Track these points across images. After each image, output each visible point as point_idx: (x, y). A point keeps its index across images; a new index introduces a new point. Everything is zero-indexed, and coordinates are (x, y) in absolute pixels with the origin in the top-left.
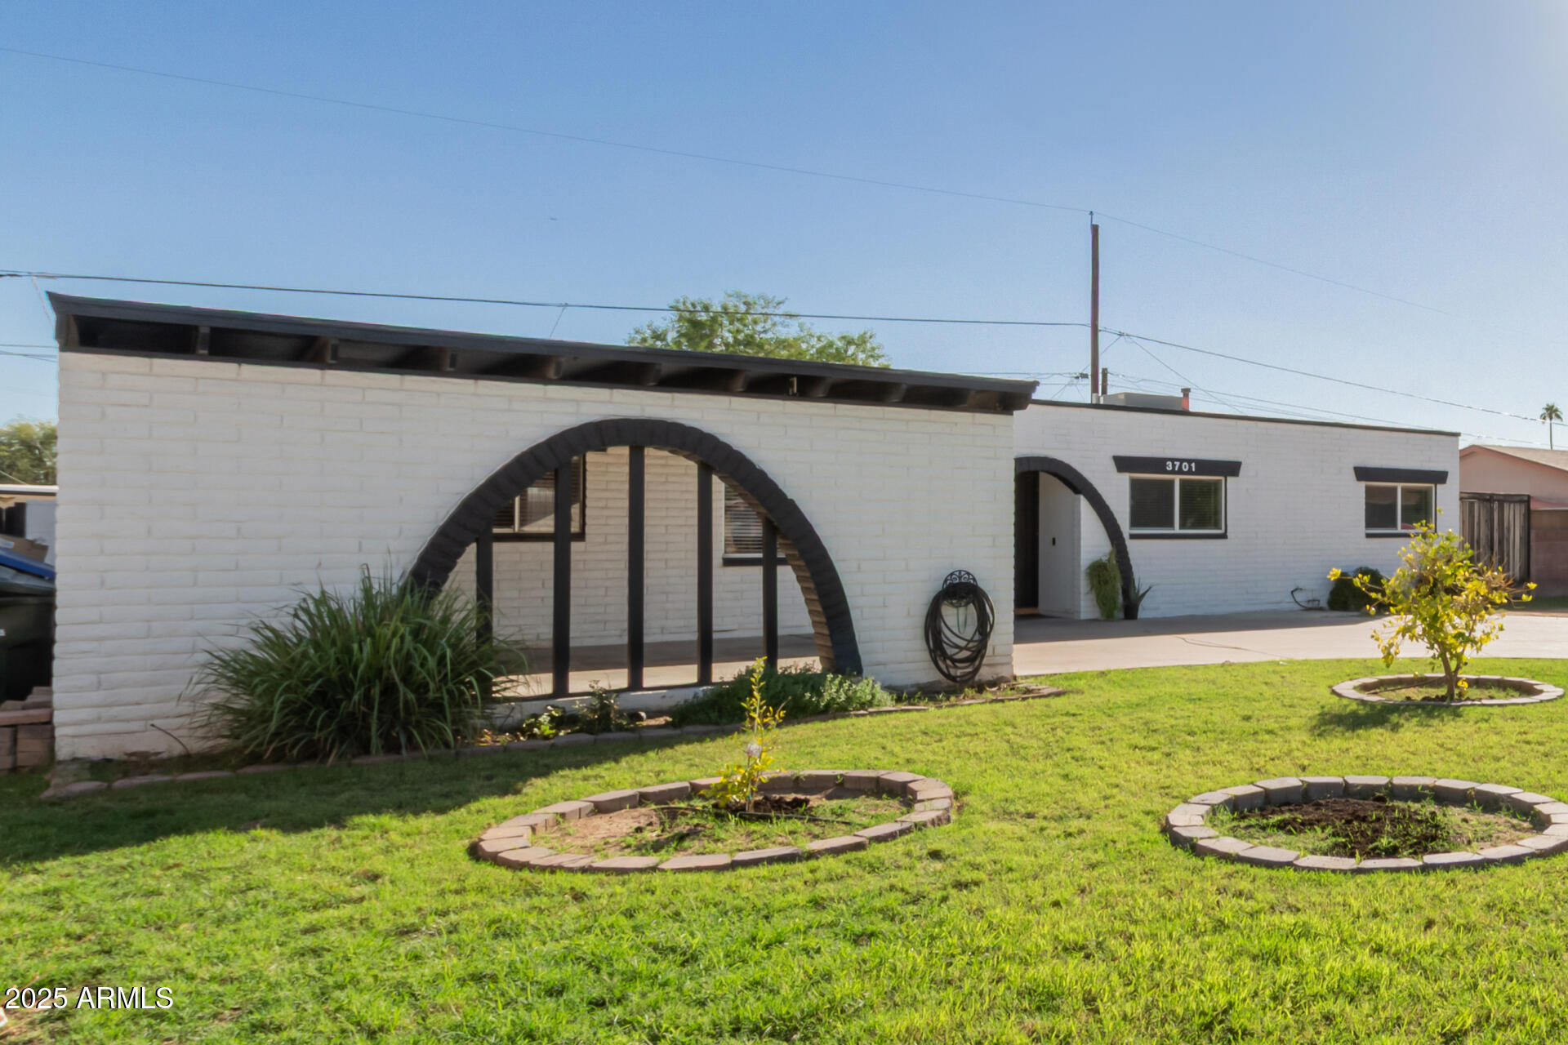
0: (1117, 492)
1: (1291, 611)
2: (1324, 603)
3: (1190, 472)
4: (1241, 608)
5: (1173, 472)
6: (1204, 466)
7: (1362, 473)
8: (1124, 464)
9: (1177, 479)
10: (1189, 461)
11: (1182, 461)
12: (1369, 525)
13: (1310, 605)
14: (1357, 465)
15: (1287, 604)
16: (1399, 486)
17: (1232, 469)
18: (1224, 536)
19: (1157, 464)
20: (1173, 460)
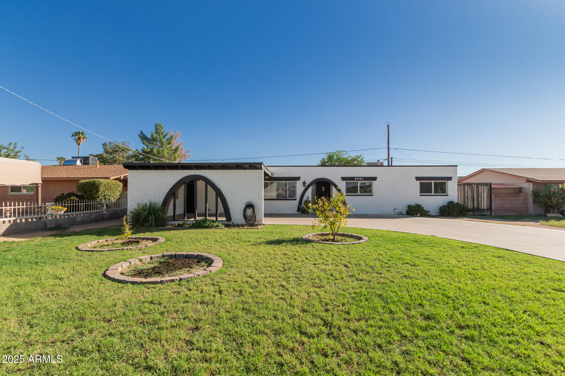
0: (342, 185)
1: (393, 215)
2: (404, 213)
3: (362, 180)
4: (378, 213)
5: (357, 180)
6: (366, 179)
7: (418, 179)
8: (343, 179)
9: (359, 182)
10: (361, 177)
11: (359, 177)
12: (421, 192)
13: (400, 213)
14: (416, 176)
15: (392, 212)
16: (433, 182)
17: (375, 179)
18: (372, 195)
19: (352, 179)
20: (357, 177)
